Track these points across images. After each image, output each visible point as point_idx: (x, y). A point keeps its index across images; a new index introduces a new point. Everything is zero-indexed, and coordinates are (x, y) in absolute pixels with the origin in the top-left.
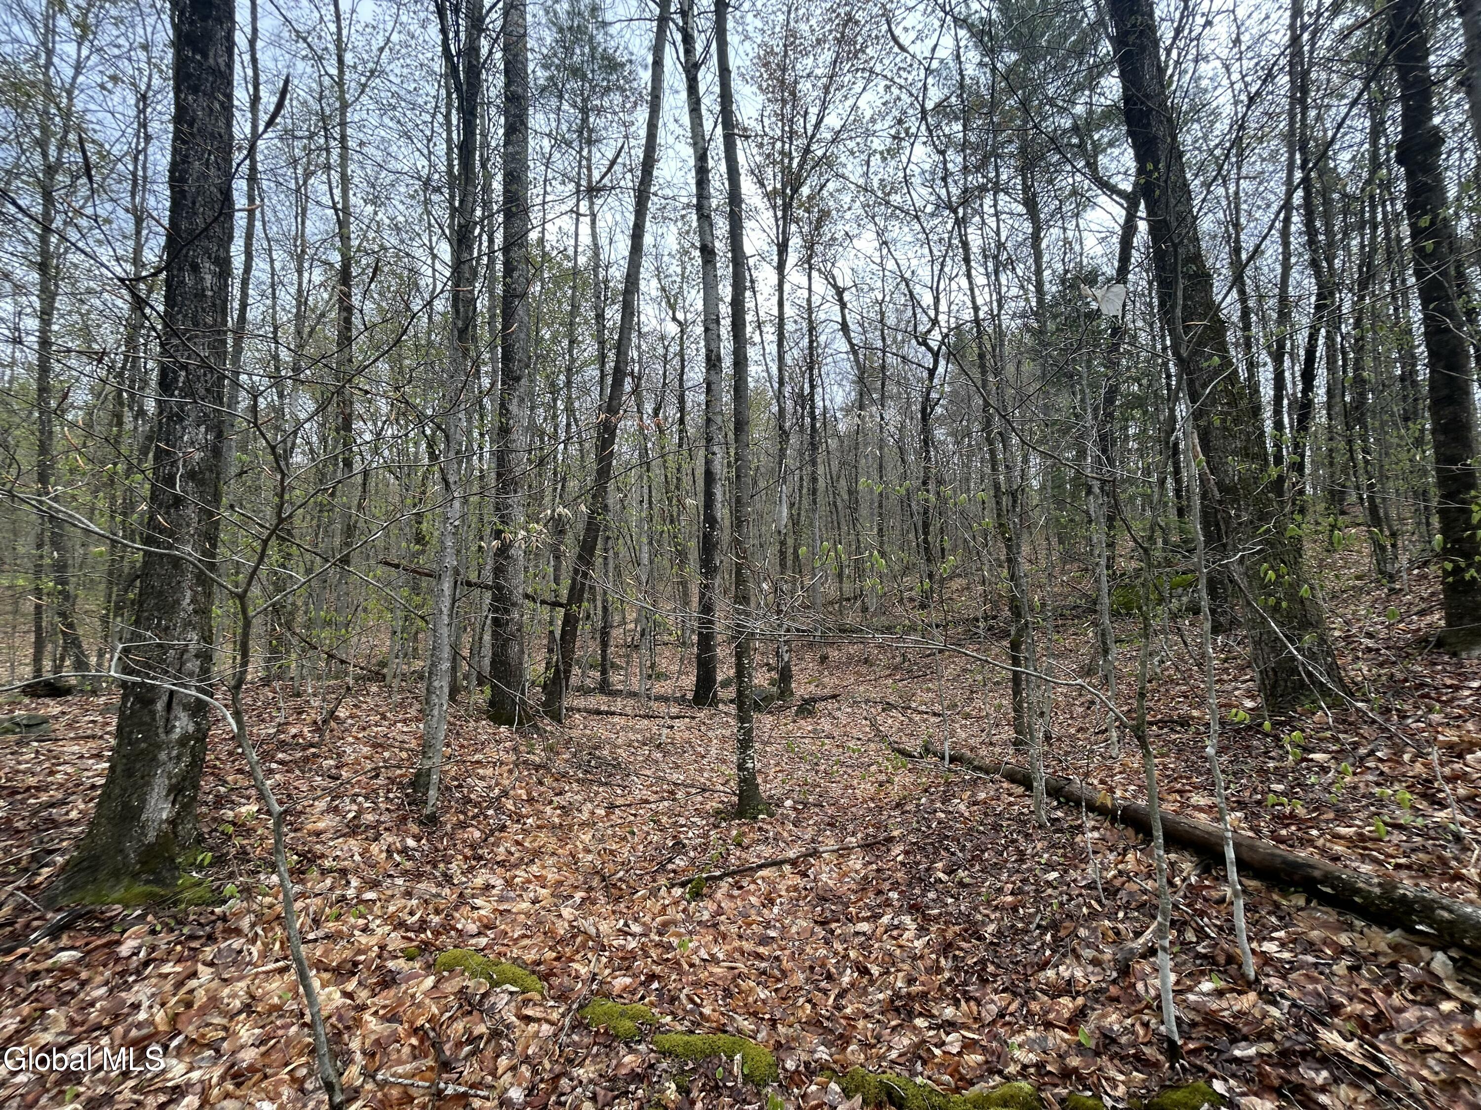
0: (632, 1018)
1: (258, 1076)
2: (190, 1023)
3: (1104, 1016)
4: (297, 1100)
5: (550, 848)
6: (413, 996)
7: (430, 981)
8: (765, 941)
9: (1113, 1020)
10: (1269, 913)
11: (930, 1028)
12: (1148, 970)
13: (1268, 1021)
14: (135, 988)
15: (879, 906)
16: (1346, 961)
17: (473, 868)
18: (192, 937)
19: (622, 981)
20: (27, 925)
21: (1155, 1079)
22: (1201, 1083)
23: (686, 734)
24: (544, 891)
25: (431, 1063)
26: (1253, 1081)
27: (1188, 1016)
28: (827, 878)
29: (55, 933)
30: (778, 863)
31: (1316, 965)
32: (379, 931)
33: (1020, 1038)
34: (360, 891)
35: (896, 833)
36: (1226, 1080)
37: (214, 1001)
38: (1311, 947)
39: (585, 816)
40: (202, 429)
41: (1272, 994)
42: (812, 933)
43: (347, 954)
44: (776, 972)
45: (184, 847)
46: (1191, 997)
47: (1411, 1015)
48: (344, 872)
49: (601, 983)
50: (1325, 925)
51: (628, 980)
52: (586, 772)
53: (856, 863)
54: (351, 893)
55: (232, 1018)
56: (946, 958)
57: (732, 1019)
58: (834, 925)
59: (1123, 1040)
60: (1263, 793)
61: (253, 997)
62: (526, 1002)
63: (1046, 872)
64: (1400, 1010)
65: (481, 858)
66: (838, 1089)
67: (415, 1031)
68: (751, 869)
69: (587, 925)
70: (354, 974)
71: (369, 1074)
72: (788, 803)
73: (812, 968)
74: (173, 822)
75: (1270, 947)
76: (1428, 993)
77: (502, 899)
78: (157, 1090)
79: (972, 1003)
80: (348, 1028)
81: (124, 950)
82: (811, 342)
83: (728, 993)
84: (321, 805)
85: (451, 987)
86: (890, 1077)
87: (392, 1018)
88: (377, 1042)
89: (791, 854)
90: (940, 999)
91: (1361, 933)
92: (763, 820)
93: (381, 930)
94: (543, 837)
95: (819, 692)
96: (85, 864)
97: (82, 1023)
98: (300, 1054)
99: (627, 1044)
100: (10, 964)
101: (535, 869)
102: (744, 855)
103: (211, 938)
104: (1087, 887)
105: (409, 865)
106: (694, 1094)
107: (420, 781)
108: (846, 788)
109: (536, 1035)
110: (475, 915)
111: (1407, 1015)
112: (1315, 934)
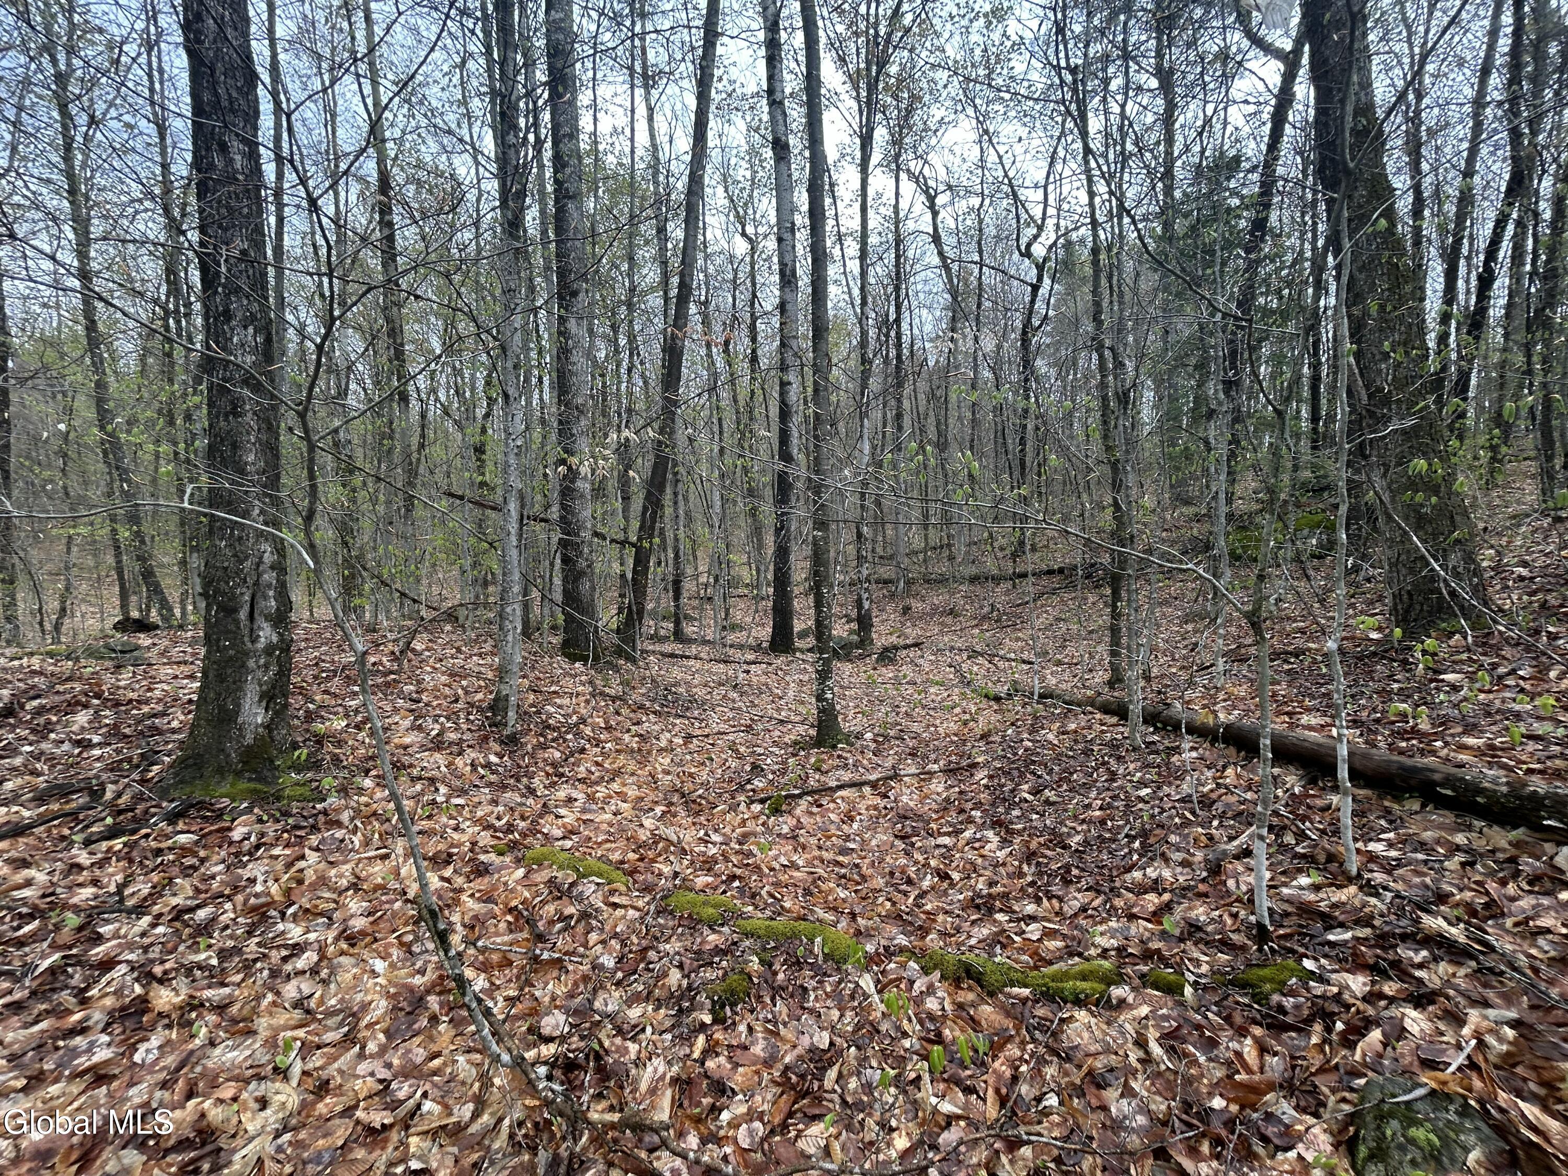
0: (715, 906)
1: (368, 939)
2: (303, 895)
3: (1190, 908)
4: (406, 960)
5: (630, 768)
6: (505, 884)
7: (521, 872)
8: (844, 851)
9: (1200, 913)
10: (1379, 818)
11: (1010, 921)
12: (1240, 869)
13: (1367, 910)
14: (250, 866)
15: (961, 823)
16: (1459, 858)
17: (555, 783)
18: (297, 827)
19: (702, 880)
20: (146, 812)
21: (1241, 958)
22: (1291, 962)
23: (763, 679)
24: (625, 805)
25: (525, 935)
26: (1347, 961)
27: (1278, 907)
28: (908, 799)
29: (172, 818)
30: (858, 785)
31: (1426, 862)
32: (470, 830)
33: (1101, 928)
34: (449, 797)
35: (980, 760)
36: (1316, 959)
37: (322, 881)
38: (1422, 846)
39: (663, 743)
40: (251, 330)
41: (1374, 887)
42: (892, 846)
43: (441, 847)
44: (856, 877)
45: (281, 752)
46: (1285, 891)
47: (1526, 903)
48: (432, 780)
49: (684, 880)
50: (1440, 827)
51: (710, 879)
52: (662, 705)
53: (938, 786)
54: (440, 799)
55: (340, 894)
56: (1029, 865)
57: (812, 911)
58: (914, 839)
59: (1210, 929)
60: (1382, 712)
61: (358, 878)
62: (612, 892)
63: (1137, 789)
64: (1513, 899)
65: (562, 775)
66: (916, 967)
67: (511, 910)
68: (831, 789)
69: (670, 833)
70: (449, 863)
71: (470, 942)
72: (869, 736)
73: (892, 874)
74: (268, 727)
75: (1376, 847)
76: (1548, 885)
77: (584, 811)
78: (278, 947)
79: (1054, 901)
80: (448, 906)
81: (236, 835)
82: (898, 257)
83: (807, 892)
84: (407, 723)
85: (541, 877)
86: (970, 957)
87: (488, 898)
88: (476, 917)
89: (873, 777)
90: (1022, 898)
91: (1481, 832)
92: (842, 749)
93: (471, 830)
94: (622, 760)
95: (901, 642)
96: (191, 761)
97: (206, 891)
98: (406, 924)
99: (710, 927)
100: (136, 842)
101: (615, 786)
102: (823, 779)
103: (315, 828)
104: (1182, 800)
105: (493, 778)
106: (777, 967)
107: (498, 706)
108: (928, 726)
109: (624, 917)
110: (560, 821)
111: (1520, 903)
112: (1428, 835)
